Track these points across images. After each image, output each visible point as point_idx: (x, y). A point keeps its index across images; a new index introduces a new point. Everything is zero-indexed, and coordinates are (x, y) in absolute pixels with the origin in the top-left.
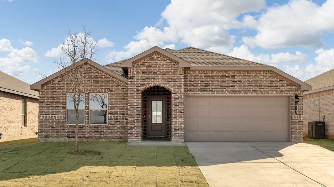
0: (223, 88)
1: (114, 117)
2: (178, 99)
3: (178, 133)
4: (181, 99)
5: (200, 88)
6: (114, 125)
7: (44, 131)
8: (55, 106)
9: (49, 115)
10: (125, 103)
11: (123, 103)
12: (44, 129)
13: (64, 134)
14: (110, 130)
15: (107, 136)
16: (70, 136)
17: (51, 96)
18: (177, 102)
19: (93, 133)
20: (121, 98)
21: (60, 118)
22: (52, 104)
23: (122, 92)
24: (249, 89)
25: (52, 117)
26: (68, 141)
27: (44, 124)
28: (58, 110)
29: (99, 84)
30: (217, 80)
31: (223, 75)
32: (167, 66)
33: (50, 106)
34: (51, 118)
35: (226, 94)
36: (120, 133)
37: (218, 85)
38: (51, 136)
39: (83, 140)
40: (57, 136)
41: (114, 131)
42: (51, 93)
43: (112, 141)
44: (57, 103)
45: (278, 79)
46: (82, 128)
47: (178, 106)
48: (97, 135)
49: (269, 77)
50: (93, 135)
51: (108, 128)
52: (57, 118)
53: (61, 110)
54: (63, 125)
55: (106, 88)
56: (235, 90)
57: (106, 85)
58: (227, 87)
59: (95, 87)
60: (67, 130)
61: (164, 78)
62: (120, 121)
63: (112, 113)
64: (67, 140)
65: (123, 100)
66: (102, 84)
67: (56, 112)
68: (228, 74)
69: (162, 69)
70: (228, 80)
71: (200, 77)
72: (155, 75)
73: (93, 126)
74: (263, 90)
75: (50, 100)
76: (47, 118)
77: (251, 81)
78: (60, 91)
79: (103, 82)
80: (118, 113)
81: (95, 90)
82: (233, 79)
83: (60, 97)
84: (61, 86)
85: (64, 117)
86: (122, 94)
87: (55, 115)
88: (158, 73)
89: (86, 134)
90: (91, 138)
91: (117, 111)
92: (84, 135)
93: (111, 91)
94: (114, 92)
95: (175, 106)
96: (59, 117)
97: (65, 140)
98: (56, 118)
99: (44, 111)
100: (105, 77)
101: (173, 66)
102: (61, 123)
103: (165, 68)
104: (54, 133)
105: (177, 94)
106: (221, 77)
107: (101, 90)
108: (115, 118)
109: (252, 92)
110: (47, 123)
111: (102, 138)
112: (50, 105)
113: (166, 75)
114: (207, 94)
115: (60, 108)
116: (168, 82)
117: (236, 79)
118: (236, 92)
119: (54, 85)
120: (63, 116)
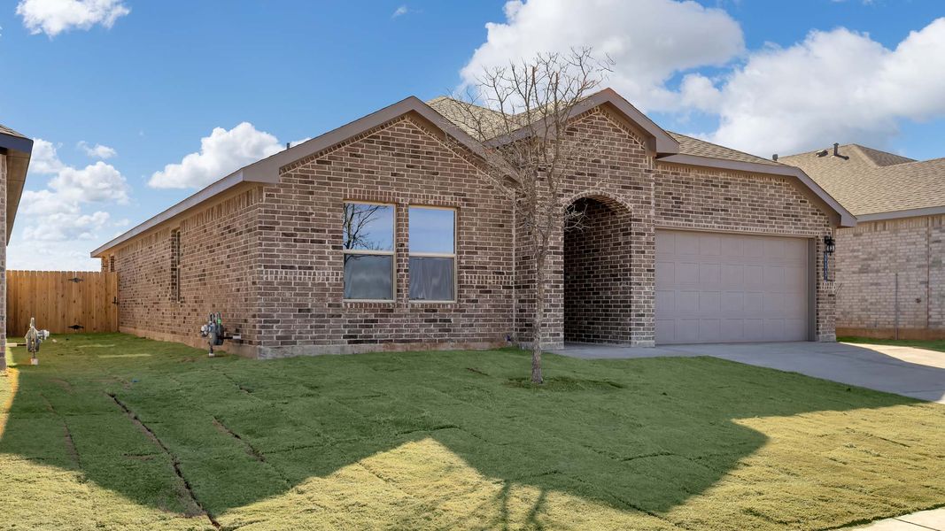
0: (708, 212)
1: (476, 281)
2: (644, 234)
3: (643, 325)
4: (650, 235)
5: (665, 210)
6: (477, 301)
7: (278, 322)
8: (312, 241)
9: (292, 267)
10: (504, 240)
11: (499, 240)
12: (278, 316)
13: (338, 332)
14: (467, 316)
15: (459, 335)
16: (356, 337)
17: (299, 208)
18: (641, 243)
19: (421, 326)
20: (493, 225)
21: (328, 279)
22: (302, 235)
23: (497, 207)
24: (753, 217)
25: (302, 276)
26: (350, 353)
27: (278, 300)
28: (321, 252)
29: (439, 179)
30: (696, 192)
31: (706, 181)
32: (621, 145)
33: (295, 241)
34: (300, 279)
35: (713, 227)
36: (493, 325)
37: (699, 205)
38: (301, 338)
39: (394, 347)
40: (319, 337)
41: (476, 320)
42: (300, 198)
43: (471, 348)
44: (318, 231)
45: (799, 198)
46: (392, 311)
47: (643, 252)
48: (432, 331)
49: (784, 192)
50: (422, 331)
51: (461, 311)
52: (319, 279)
53: (331, 253)
54: (335, 300)
55: (455, 194)
56: (727, 219)
57: (457, 185)
58: (713, 210)
59: (426, 187)
60: (347, 316)
61: (617, 177)
62: (490, 292)
63: (472, 268)
64: (350, 349)
65: (499, 230)
66: (446, 179)
67: (314, 260)
68: (717, 178)
69: (610, 153)
70: (715, 194)
71: (664, 181)
72: (595, 166)
73: (422, 305)
74: (776, 223)
75: (296, 219)
76: (286, 278)
77: (755, 199)
78: (327, 194)
79: (449, 175)
80: (486, 268)
81: (428, 197)
82: (725, 191)
83: (328, 213)
84: (329, 178)
85: (339, 277)
86: (496, 215)
87: (311, 268)
88: (603, 161)
89: (402, 331)
90: (416, 341)
91: (485, 263)
92: (396, 331)
93: (468, 202)
94: (476, 205)
95: (637, 252)
96: (324, 275)
97: (343, 349)
98: (314, 279)
99: (278, 256)
100: (455, 161)
101: (632, 147)
102: (331, 295)
103: (618, 150)
104: (309, 328)
105: (640, 220)
106: (703, 185)
107: (444, 199)
108: (478, 282)
109: (757, 226)
110: (287, 294)
111: (446, 341)
112: (296, 235)
113: (618, 168)
114: (677, 224)
115: (328, 248)
116: (623, 187)
117: (730, 191)
118: (730, 224)
119: (308, 172)
120: (337, 274)
